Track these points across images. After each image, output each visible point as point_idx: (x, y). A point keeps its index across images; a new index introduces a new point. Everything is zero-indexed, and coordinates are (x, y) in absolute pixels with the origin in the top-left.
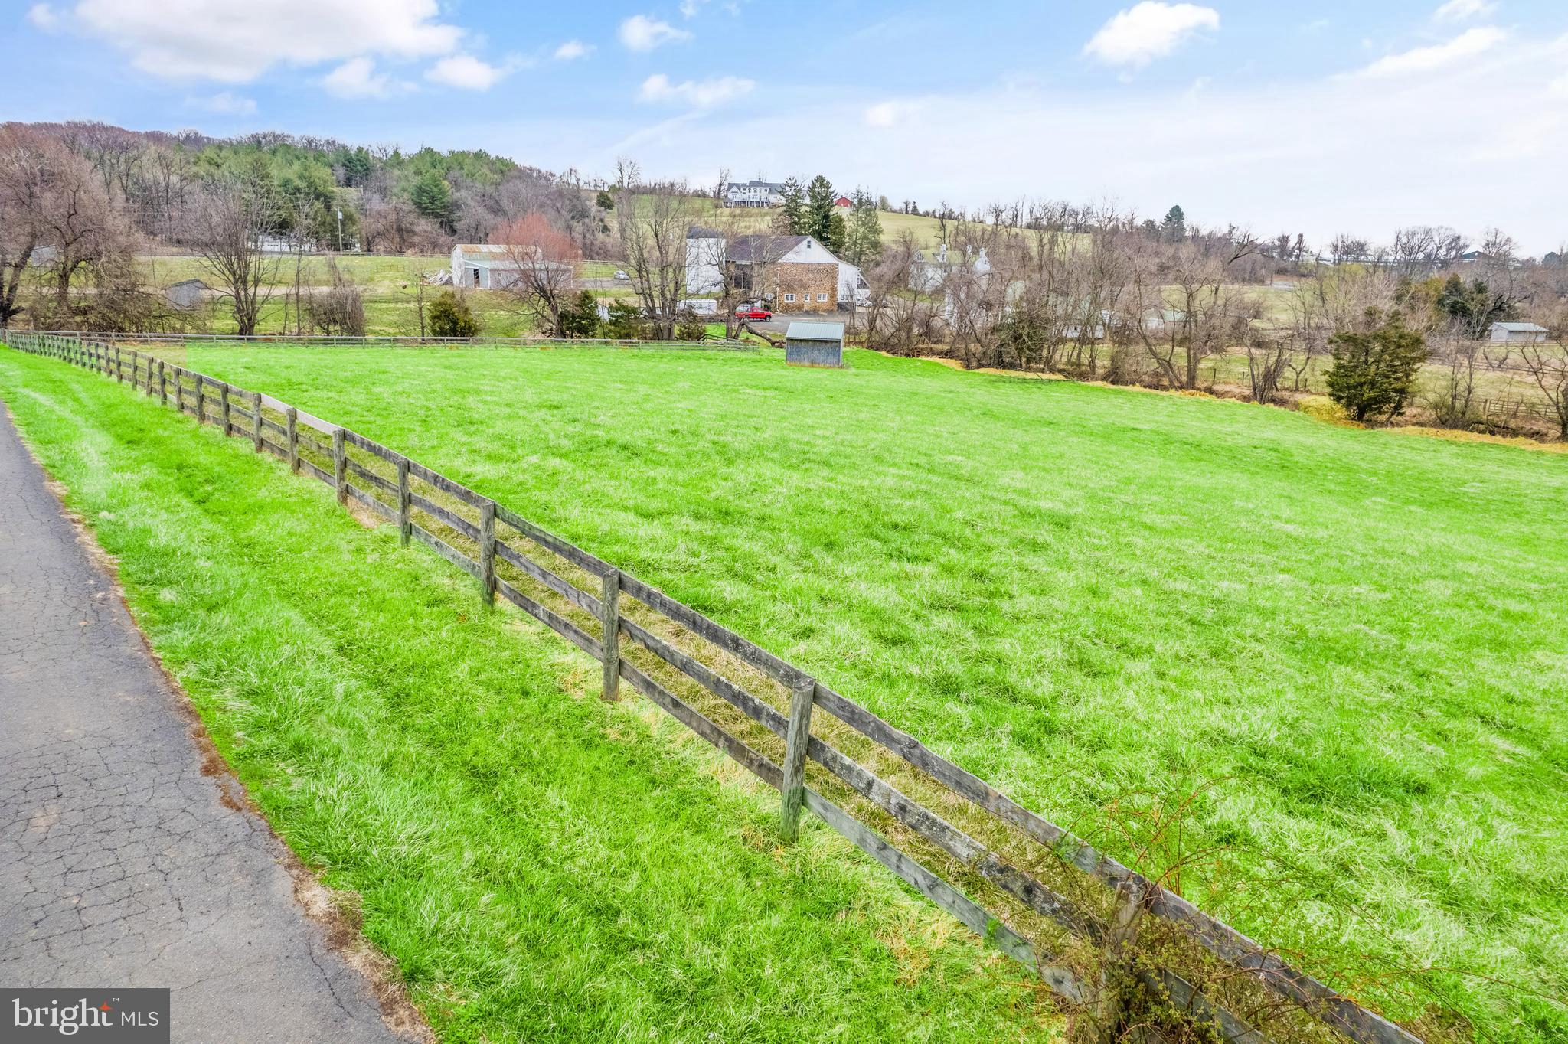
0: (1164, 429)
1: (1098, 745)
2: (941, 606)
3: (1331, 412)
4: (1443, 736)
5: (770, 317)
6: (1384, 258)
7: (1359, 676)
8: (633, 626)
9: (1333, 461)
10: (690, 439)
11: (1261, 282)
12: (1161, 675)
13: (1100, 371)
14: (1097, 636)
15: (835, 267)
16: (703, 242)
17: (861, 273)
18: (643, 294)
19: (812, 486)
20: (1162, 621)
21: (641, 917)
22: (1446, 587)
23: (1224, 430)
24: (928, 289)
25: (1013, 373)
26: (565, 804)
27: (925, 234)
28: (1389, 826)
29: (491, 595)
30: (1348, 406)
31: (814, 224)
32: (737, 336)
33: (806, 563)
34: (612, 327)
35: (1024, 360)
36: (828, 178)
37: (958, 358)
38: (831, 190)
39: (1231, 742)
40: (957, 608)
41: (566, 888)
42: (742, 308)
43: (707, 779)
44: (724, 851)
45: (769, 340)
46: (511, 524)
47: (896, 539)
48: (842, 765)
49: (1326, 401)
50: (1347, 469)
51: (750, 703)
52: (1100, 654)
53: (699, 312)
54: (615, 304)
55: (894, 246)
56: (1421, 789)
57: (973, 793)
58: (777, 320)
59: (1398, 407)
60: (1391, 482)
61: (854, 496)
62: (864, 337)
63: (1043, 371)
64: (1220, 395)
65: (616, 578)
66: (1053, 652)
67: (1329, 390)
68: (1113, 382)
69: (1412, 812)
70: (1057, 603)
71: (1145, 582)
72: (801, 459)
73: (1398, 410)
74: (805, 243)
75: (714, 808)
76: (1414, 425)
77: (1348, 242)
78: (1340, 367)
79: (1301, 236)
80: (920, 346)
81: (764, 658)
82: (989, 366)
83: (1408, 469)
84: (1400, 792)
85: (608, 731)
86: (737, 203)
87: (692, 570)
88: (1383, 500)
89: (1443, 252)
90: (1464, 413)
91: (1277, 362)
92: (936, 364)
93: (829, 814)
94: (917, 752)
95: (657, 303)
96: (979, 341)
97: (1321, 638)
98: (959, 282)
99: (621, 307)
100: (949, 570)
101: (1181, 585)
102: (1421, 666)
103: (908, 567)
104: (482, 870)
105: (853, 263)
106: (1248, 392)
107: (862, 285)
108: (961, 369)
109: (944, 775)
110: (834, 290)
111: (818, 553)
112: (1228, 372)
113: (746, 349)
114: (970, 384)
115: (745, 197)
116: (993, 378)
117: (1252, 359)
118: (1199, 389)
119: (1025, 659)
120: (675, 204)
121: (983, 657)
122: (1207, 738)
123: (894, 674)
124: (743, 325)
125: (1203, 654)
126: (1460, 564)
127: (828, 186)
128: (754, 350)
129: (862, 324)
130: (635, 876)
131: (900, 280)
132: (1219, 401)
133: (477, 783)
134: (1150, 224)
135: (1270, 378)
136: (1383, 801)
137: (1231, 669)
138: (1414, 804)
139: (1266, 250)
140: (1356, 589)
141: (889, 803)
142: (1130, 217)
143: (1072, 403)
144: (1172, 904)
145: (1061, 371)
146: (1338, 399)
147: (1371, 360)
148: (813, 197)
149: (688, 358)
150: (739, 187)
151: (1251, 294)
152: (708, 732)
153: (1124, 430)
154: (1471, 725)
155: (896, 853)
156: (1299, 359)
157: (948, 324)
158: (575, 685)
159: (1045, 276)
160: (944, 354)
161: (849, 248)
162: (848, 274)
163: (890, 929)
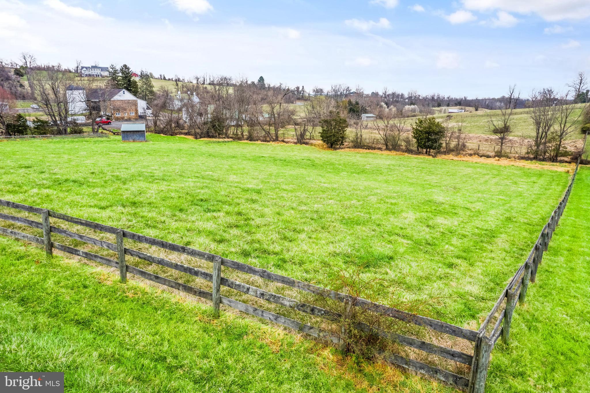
0: (272, 156)
1: (301, 263)
2: (230, 226)
3: (323, 146)
4: (390, 242)
5: (111, 123)
6: (329, 94)
7: (364, 229)
8: (132, 251)
9: (327, 162)
10: (101, 175)
11: (293, 103)
12: (310, 238)
13: (245, 137)
14: (286, 228)
15: (136, 101)
16: (76, 92)
17: (147, 103)
18: (50, 115)
19: (163, 189)
20: (303, 220)
21: (176, 357)
22: (375, 198)
23: (292, 155)
24: (176, 108)
25: (214, 140)
26: (125, 325)
27: (171, 87)
28: (388, 270)
29: (51, 250)
30: (327, 144)
31: (125, 84)
32: (97, 131)
33: (175, 218)
34: (36, 130)
35: (217, 134)
36: (128, 65)
37: (192, 135)
38: (130, 70)
39: (338, 254)
40: (237, 226)
41: (140, 355)
42: (98, 119)
43: (176, 303)
44: (196, 327)
45: (112, 132)
46: (59, 218)
47: (205, 205)
48: (236, 285)
49: (321, 142)
50: (332, 164)
51: (193, 271)
52: (289, 234)
53: (78, 122)
54: (36, 120)
55: (158, 92)
56: (391, 258)
57: (289, 283)
58: (114, 124)
59: (342, 142)
60: (346, 167)
61: (181, 190)
62: (153, 129)
63: (225, 138)
64: (287, 142)
65: (122, 232)
66: (275, 236)
67: (321, 138)
68: (250, 140)
69: (392, 265)
70: (269, 219)
71: (292, 208)
72: (152, 179)
73: (342, 144)
74: (122, 92)
75: (184, 313)
76: (347, 148)
77: (318, 89)
78: (324, 130)
79: (303, 87)
80: (176, 131)
81: (197, 252)
82: (204, 137)
83: (349, 162)
84: (387, 260)
85: (127, 294)
86: (86, 75)
87: (132, 227)
88: (346, 173)
89: (345, 92)
90: (361, 143)
91: (304, 130)
92: (184, 138)
93: (232, 304)
94: (266, 274)
95: (57, 118)
96: (199, 128)
97: (349, 219)
98: (189, 106)
99: (39, 121)
100: (227, 213)
101: (304, 208)
102: (378, 222)
103: (215, 214)
104: (102, 357)
105: (143, 99)
106: (296, 141)
107: (148, 108)
108: (194, 139)
109: (277, 279)
110: (137, 111)
111: (178, 213)
112: (288, 134)
113: (102, 137)
114: (199, 145)
115: (90, 73)
116: (208, 142)
117: (296, 129)
118: (279, 141)
119: (266, 240)
120: (60, 76)
121: (253, 242)
122: (331, 255)
123: (227, 252)
124: (100, 126)
125: (319, 229)
126: (375, 190)
127: (128, 69)
128: (106, 137)
129: (151, 124)
130: (166, 343)
131: (164, 107)
132: (287, 144)
133: (81, 326)
134: (253, 83)
135: (302, 135)
136: (384, 263)
137: (329, 232)
138: (392, 262)
139: (293, 92)
140: (352, 202)
141: (257, 294)
142: (246, 81)
143: (238, 149)
144: (361, 301)
145: (231, 138)
146: (324, 141)
147: (332, 128)
148: (123, 73)
149: (77, 142)
150: (87, 68)
151: (291, 107)
152: (174, 285)
153: (260, 157)
154: (396, 237)
155: (261, 311)
156: (310, 128)
157: (186, 122)
158: (105, 280)
159: (221, 102)
160: (186, 134)
161: (140, 94)
162: (142, 104)
163: (263, 337)
